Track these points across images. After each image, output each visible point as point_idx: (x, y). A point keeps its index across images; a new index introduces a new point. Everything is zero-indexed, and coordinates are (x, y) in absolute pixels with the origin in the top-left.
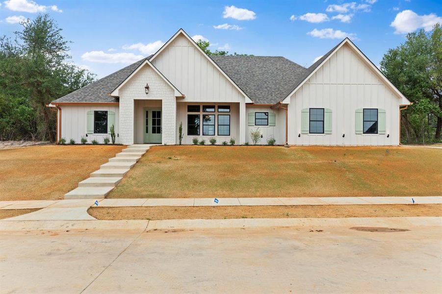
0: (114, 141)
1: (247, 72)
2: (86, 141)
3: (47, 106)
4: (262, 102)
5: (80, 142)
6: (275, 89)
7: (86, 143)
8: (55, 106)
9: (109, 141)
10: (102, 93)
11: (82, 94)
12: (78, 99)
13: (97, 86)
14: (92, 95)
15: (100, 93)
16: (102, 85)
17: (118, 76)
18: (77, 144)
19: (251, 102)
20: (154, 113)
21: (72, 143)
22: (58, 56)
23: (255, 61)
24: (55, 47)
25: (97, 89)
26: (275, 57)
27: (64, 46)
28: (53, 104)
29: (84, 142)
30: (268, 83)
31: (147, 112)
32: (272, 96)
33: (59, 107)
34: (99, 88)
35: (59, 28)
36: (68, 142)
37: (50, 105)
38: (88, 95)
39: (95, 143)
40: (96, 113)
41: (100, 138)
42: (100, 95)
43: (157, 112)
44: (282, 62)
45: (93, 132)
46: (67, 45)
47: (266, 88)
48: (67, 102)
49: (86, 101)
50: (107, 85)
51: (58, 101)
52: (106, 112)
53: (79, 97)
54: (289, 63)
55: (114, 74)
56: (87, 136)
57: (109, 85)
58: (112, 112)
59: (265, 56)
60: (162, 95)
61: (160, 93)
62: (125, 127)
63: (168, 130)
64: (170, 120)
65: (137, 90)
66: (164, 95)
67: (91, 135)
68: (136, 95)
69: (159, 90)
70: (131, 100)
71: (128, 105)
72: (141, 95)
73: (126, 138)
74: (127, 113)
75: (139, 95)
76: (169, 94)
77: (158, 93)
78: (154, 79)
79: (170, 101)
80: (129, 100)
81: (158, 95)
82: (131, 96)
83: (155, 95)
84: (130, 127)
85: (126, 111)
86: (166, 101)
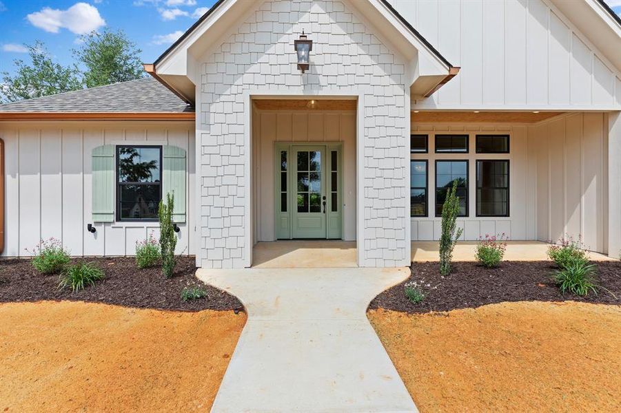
45: (112, 218)
56: (94, 230)
60: (358, 80)
61: (348, 70)
62: (219, 202)
63: (381, 213)
64: (387, 174)
65: (264, 58)
66: (366, 79)
67: (109, 228)
68: (260, 79)
69: (347, 60)
70: (239, 98)
71: (231, 119)
72: (279, 80)
73: (221, 243)
74: (225, 150)
75: (270, 79)
76: (382, 73)
77: (342, 70)
78: (326, 18)
79: (389, 101)
80: (232, 98)
81: (341, 80)
82: (239, 82)
83: (331, 80)
84: (238, 202)
85: (221, 140)
86: (371, 101)
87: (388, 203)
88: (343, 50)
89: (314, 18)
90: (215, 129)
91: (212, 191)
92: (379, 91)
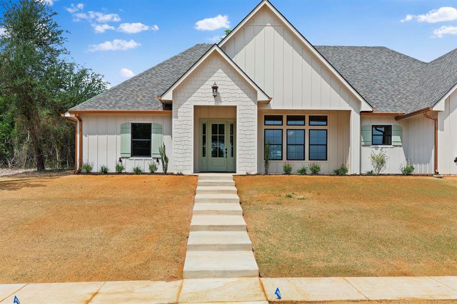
0: (165, 168)
1: (343, 67)
2: (122, 168)
3: (62, 115)
4: (384, 111)
5: (114, 171)
6: (394, 91)
7: (123, 171)
8: (73, 116)
9: (156, 169)
10: (141, 97)
11: (112, 98)
12: (108, 105)
13: (129, 87)
14: (126, 100)
15: (138, 96)
16: (139, 86)
17: (156, 72)
18: (112, 174)
19: (370, 109)
20: (214, 127)
21: (105, 172)
22: (52, 50)
23: (348, 52)
24: (47, 38)
25: (132, 91)
26: (374, 47)
27: (59, 36)
28: (71, 113)
29: (120, 171)
30: (379, 82)
31: (204, 126)
32: (393, 101)
33: (80, 116)
34: (134, 90)
35: (53, 11)
36: (95, 169)
37: (67, 115)
38: (120, 100)
39: (138, 172)
40: (134, 126)
41: (143, 163)
42: (139, 100)
43: (219, 125)
44: (387, 54)
45: (130, 155)
46: (63, 35)
47: (381, 90)
48: (91, 110)
49: (120, 108)
50: (144, 85)
51: (78, 108)
52: (150, 125)
53: (108, 102)
54: (398, 56)
55: (150, 70)
56: (120, 161)
57: (147, 85)
58: (158, 124)
59: (360, 46)
60: (236, 99)
61: (233, 95)
62: (181, 147)
63: (246, 152)
64: (248, 137)
65: (199, 91)
66: (240, 99)
67: (127, 160)
68: (198, 99)
69: (232, 92)
70: (190, 106)
71: (186, 114)
72: (205, 99)
73: (182, 163)
74: (184, 127)
75: (202, 99)
76: (247, 97)
77: (230, 95)
78: (224, 75)
79: (248, 108)
80: (187, 106)
81: (230, 99)
82: (189, 99)
83: (226, 99)
84: (189, 147)
85: (182, 123)
86: (242, 108)
87: (248, 148)
88: (231, 87)
89: (219, 75)
90: (179, 118)
91: (178, 143)
92: (245, 104)
